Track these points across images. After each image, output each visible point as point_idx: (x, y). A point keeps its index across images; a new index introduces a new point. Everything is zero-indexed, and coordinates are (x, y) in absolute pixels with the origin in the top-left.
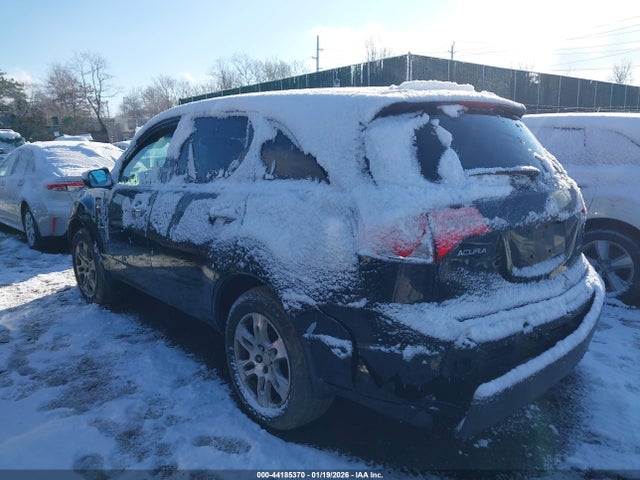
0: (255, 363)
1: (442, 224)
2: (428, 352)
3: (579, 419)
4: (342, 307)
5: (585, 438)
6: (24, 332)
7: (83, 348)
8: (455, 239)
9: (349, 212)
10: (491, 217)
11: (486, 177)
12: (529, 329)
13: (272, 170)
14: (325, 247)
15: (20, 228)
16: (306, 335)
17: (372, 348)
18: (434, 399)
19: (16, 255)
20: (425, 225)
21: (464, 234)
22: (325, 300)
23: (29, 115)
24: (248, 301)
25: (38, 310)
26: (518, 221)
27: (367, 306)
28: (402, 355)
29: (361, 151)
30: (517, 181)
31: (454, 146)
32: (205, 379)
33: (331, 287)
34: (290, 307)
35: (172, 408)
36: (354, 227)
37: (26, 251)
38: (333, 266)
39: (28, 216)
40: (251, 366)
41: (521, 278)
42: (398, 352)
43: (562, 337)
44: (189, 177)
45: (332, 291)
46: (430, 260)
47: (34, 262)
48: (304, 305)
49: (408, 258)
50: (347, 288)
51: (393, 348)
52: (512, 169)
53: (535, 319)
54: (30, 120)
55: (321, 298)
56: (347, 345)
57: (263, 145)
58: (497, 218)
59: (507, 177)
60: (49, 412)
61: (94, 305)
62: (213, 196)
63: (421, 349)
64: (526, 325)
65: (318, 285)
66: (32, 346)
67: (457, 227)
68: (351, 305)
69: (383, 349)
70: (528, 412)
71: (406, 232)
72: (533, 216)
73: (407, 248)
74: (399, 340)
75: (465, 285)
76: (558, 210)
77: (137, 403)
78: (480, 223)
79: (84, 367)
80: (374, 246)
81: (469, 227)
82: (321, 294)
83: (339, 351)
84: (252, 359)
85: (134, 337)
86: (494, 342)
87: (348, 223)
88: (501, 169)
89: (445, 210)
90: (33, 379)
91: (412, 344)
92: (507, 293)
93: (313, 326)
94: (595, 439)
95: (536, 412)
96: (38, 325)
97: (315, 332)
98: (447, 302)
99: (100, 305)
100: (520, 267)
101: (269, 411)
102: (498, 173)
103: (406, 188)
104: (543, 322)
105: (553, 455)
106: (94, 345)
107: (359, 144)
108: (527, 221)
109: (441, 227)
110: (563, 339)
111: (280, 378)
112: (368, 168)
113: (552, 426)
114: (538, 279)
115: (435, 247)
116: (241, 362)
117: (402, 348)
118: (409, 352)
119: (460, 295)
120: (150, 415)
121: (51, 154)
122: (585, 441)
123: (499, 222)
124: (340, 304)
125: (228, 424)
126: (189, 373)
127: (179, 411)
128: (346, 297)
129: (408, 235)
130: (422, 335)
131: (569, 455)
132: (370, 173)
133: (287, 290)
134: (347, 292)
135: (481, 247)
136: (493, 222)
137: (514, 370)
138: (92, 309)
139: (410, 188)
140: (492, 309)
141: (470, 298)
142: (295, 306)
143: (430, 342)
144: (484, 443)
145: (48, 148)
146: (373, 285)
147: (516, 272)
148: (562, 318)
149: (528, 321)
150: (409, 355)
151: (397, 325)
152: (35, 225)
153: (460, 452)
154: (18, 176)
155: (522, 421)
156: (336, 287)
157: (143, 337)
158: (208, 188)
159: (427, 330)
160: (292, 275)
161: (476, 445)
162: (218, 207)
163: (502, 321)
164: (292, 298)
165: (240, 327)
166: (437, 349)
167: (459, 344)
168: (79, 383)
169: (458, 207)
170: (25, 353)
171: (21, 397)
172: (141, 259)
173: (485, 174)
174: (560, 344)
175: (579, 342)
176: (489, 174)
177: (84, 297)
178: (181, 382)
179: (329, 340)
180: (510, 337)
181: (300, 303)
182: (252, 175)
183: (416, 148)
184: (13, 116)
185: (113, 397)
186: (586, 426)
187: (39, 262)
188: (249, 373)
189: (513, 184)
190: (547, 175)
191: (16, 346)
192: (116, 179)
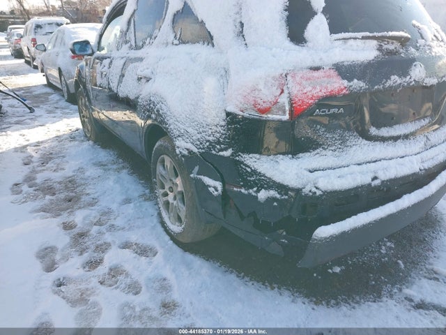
0: (169, 193)
1: (300, 84)
2: (278, 196)
3: (427, 258)
4: (215, 155)
5: (427, 275)
6: (42, 158)
7: (74, 171)
8: (312, 99)
9: (223, 72)
10: (350, 80)
11: (351, 42)
12: (377, 182)
13: (178, 36)
14: (204, 103)
15: (59, 86)
16: (192, 175)
17: (235, 189)
18: (284, 233)
19: (55, 105)
20: (283, 85)
21: (320, 94)
22: (204, 148)
23: (88, 8)
24: (161, 145)
25: (55, 143)
26: (378, 84)
27: (232, 155)
28: (257, 197)
29: (238, 16)
30: (385, 47)
31: (325, 11)
32: (145, 200)
33: (208, 138)
34: (181, 152)
35: (115, 219)
36: (226, 86)
37: (63, 103)
38: (209, 120)
39: (63, 79)
40: (166, 195)
41: (378, 137)
42: (254, 194)
43: (410, 191)
44: (131, 45)
45: (209, 141)
46: (286, 117)
47: (64, 110)
48: (190, 152)
49: (264, 116)
50: (219, 139)
51: (251, 191)
52: (380, 34)
53: (384, 173)
54: (88, 12)
55: (201, 146)
56: (219, 185)
57: (175, 15)
58: (355, 81)
59: (375, 42)
60: (36, 214)
61: (91, 142)
62: (141, 59)
63: (272, 193)
64: (375, 178)
65: (199, 136)
66: (43, 168)
67: (314, 88)
68: (221, 153)
69: (243, 190)
70: (384, 248)
71: (265, 91)
72: (395, 80)
73: (265, 105)
74: (256, 184)
75: (320, 141)
76: (424, 76)
77: (93, 213)
78: (338, 84)
79: (70, 185)
80: (238, 103)
81: (326, 88)
82: (201, 144)
83: (213, 189)
84: (167, 189)
85: (110, 166)
86: (340, 192)
87: (222, 81)
88: (368, 34)
89: (305, 71)
90: (35, 190)
91: (266, 189)
92: (361, 150)
93: (197, 168)
94: (435, 276)
95: (390, 248)
96: (51, 154)
97: (198, 173)
98: (301, 155)
99: (95, 142)
100: (378, 127)
101: (176, 228)
102: (363, 38)
103: (271, 49)
104: (393, 177)
105: (393, 285)
106: (81, 170)
107: (237, 9)
108: (387, 85)
109: (298, 87)
110: (410, 193)
111: (181, 205)
112: (242, 32)
113: (400, 262)
114: (395, 139)
115: (291, 105)
116: (160, 190)
117: (258, 191)
118: (263, 195)
119: (314, 149)
120: (99, 223)
121: (75, 33)
122: (425, 277)
123: (357, 84)
124: (213, 152)
125: (149, 234)
126: (136, 194)
127: (119, 222)
128: (218, 147)
129: (267, 94)
130: (274, 182)
131: (407, 288)
132: (243, 36)
133: (179, 138)
134: (219, 142)
135: (339, 107)
136: (351, 84)
137: (354, 217)
138: (88, 144)
139: (274, 49)
140: (343, 163)
141: (324, 152)
142: (184, 152)
143: (282, 188)
144: (337, 270)
145: (74, 28)
146: (236, 138)
147: (373, 131)
148: (414, 174)
149: (377, 175)
150: (263, 197)
151: (254, 172)
152: (67, 85)
153: (315, 275)
154: (56, 49)
155: (376, 255)
156: (211, 138)
157: (115, 167)
158: (139, 53)
159: (278, 178)
160: (182, 126)
161: (330, 271)
162: (142, 69)
163: (351, 174)
164: (182, 145)
165: (158, 164)
166: (286, 194)
167: (306, 191)
168: (62, 196)
169: (317, 69)
170: (37, 172)
171: (23, 202)
172: (125, 114)
173: (351, 38)
174: (405, 197)
175: (427, 196)
176: (355, 38)
177: (86, 136)
178: (127, 201)
179: (207, 180)
180: (356, 188)
181: (187, 149)
182: (165, 42)
183: (287, 13)
184: (77, 9)
185: (80, 208)
186: (430, 264)
187: (67, 111)
188: (165, 199)
189: (380, 49)
190: (421, 42)
191: (34, 167)
192: (95, 49)
